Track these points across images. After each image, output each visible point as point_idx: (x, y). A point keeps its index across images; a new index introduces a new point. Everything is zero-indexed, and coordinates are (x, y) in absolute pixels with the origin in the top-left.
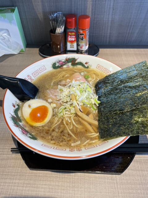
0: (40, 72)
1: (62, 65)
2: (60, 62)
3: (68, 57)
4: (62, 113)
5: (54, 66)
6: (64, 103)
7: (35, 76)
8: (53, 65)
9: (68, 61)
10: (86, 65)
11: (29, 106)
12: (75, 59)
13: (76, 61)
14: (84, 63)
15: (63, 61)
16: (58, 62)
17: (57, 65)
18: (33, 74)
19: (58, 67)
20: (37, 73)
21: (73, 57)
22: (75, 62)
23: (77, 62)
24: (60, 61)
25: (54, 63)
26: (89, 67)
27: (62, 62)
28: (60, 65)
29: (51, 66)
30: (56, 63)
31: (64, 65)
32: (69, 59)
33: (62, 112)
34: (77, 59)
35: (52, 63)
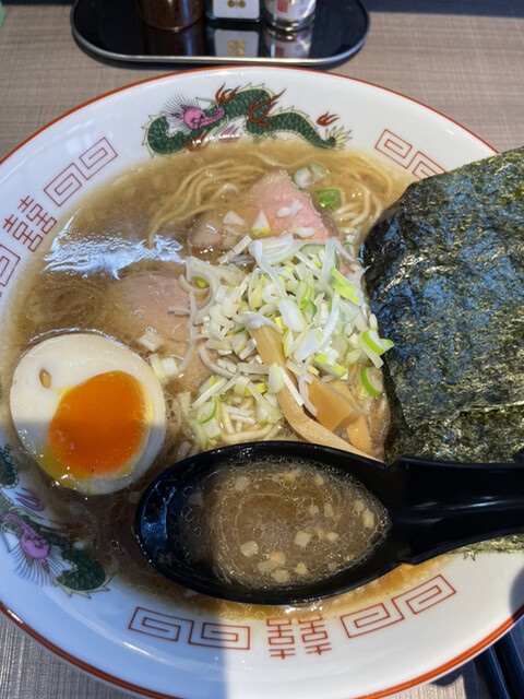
0: (87, 173)
1: (199, 132)
2: (190, 115)
3: (231, 86)
4: (214, 420)
5: (159, 139)
6: (221, 362)
7: (59, 199)
8: (151, 130)
9: (229, 103)
10: (322, 132)
11: (44, 377)
12: (263, 93)
13: (271, 107)
14: (313, 120)
15: (205, 106)
16: (176, 115)
17: (173, 129)
18: (51, 191)
19: (181, 142)
20: (71, 179)
21: (256, 85)
22: (266, 111)
23: (274, 112)
24: (186, 108)
25: (157, 122)
26: (339, 141)
27: (197, 115)
28: (187, 132)
29: (142, 135)
30: (170, 120)
31: (209, 128)
32: (233, 94)
33: (213, 415)
34: (276, 97)
35: (148, 123)
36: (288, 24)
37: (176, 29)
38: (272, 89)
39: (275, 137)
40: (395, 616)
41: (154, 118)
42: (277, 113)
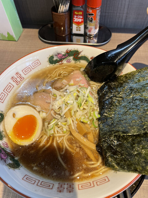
0: (33, 68)
1: (61, 60)
2: (59, 55)
3: (70, 49)
4: (52, 129)
5: (51, 61)
6: (57, 115)
7: (25, 73)
8: (50, 58)
9: (69, 53)
11: (14, 115)
12: (78, 51)
13: (79, 54)
14: (89, 58)
15: (63, 53)
16: (56, 55)
17: (55, 59)
18: (24, 71)
19: (57, 61)
20: (29, 69)
21: (76, 49)
22: (78, 55)
23: (80, 56)
24: (59, 54)
25: (51, 57)
27: (61, 55)
28: (58, 59)
29: (47, 59)
30: (54, 56)
31: (64, 59)
32: (70, 51)
33: (52, 128)
34: (81, 52)
35: (49, 57)
36: (91, 35)
37: (64, 36)
38: (80, 50)
39: (80, 62)
40: (92, 185)
41: (51, 56)
42: (81, 56)
